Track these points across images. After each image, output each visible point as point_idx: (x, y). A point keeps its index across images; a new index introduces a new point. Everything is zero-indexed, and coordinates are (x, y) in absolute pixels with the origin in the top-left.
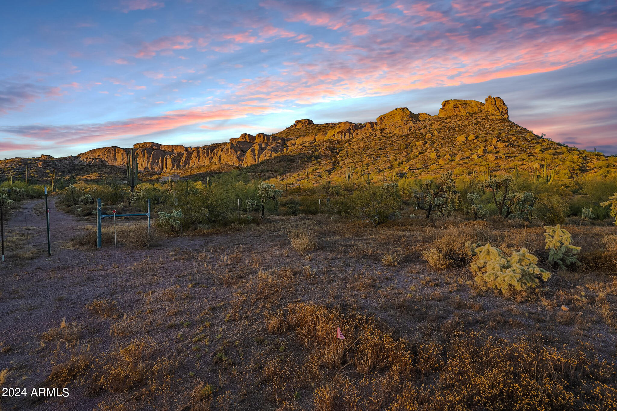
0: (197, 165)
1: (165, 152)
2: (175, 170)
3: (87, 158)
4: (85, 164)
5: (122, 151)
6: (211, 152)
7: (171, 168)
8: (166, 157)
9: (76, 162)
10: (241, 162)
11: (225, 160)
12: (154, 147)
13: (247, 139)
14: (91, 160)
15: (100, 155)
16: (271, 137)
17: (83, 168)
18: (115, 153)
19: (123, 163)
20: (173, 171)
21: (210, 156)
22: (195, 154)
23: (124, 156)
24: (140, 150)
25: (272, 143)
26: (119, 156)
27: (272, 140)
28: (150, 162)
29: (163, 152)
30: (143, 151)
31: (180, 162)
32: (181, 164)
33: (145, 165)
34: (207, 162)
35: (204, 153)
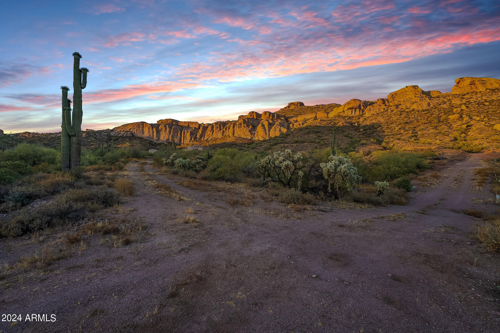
0: (211, 138)
1: (182, 127)
2: (192, 142)
3: (121, 131)
4: (119, 136)
5: (149, 126)
6: (223, 127)
7: (189, 140)
8: (184, 131)
9: (112, 134)
10: (253, 136)
11: (239, 133)
12: (174, 123)
13: (255, 116)
14: (124, 132)
15: (131, 129)
16: (276, 115)
17: (117, 139)
18: (143, 127)
19: (149, 136)
20: (191, 142)
21: (222, 131)
22: (210, 128)
23: (150, 130)
24: (163, 125)
25: (276, 119)
26: (146, 130)
27: (276, 118)
28: (171, 135)
29: (181, 127)
30: (165, 126)
31: (197, 135)
32: (198, 136)
33: (167, 137)
34: (220, 135)
35: (218, 128)
